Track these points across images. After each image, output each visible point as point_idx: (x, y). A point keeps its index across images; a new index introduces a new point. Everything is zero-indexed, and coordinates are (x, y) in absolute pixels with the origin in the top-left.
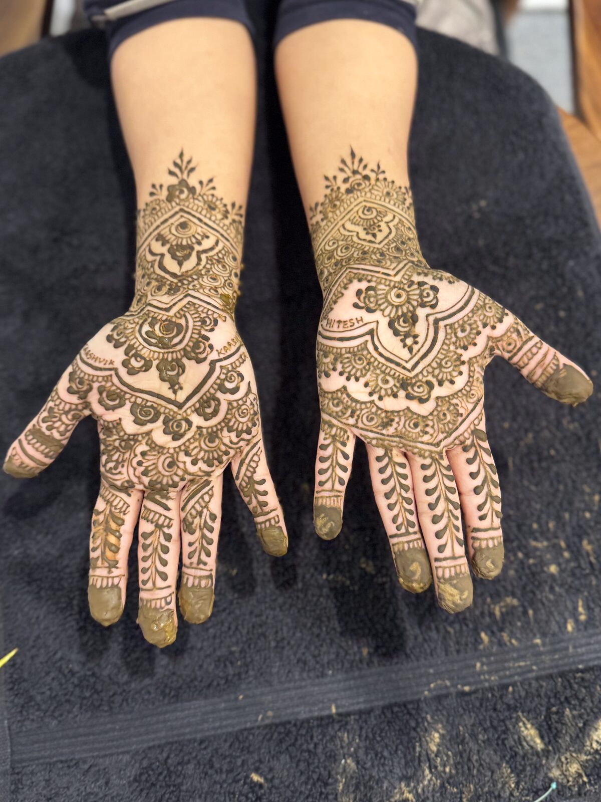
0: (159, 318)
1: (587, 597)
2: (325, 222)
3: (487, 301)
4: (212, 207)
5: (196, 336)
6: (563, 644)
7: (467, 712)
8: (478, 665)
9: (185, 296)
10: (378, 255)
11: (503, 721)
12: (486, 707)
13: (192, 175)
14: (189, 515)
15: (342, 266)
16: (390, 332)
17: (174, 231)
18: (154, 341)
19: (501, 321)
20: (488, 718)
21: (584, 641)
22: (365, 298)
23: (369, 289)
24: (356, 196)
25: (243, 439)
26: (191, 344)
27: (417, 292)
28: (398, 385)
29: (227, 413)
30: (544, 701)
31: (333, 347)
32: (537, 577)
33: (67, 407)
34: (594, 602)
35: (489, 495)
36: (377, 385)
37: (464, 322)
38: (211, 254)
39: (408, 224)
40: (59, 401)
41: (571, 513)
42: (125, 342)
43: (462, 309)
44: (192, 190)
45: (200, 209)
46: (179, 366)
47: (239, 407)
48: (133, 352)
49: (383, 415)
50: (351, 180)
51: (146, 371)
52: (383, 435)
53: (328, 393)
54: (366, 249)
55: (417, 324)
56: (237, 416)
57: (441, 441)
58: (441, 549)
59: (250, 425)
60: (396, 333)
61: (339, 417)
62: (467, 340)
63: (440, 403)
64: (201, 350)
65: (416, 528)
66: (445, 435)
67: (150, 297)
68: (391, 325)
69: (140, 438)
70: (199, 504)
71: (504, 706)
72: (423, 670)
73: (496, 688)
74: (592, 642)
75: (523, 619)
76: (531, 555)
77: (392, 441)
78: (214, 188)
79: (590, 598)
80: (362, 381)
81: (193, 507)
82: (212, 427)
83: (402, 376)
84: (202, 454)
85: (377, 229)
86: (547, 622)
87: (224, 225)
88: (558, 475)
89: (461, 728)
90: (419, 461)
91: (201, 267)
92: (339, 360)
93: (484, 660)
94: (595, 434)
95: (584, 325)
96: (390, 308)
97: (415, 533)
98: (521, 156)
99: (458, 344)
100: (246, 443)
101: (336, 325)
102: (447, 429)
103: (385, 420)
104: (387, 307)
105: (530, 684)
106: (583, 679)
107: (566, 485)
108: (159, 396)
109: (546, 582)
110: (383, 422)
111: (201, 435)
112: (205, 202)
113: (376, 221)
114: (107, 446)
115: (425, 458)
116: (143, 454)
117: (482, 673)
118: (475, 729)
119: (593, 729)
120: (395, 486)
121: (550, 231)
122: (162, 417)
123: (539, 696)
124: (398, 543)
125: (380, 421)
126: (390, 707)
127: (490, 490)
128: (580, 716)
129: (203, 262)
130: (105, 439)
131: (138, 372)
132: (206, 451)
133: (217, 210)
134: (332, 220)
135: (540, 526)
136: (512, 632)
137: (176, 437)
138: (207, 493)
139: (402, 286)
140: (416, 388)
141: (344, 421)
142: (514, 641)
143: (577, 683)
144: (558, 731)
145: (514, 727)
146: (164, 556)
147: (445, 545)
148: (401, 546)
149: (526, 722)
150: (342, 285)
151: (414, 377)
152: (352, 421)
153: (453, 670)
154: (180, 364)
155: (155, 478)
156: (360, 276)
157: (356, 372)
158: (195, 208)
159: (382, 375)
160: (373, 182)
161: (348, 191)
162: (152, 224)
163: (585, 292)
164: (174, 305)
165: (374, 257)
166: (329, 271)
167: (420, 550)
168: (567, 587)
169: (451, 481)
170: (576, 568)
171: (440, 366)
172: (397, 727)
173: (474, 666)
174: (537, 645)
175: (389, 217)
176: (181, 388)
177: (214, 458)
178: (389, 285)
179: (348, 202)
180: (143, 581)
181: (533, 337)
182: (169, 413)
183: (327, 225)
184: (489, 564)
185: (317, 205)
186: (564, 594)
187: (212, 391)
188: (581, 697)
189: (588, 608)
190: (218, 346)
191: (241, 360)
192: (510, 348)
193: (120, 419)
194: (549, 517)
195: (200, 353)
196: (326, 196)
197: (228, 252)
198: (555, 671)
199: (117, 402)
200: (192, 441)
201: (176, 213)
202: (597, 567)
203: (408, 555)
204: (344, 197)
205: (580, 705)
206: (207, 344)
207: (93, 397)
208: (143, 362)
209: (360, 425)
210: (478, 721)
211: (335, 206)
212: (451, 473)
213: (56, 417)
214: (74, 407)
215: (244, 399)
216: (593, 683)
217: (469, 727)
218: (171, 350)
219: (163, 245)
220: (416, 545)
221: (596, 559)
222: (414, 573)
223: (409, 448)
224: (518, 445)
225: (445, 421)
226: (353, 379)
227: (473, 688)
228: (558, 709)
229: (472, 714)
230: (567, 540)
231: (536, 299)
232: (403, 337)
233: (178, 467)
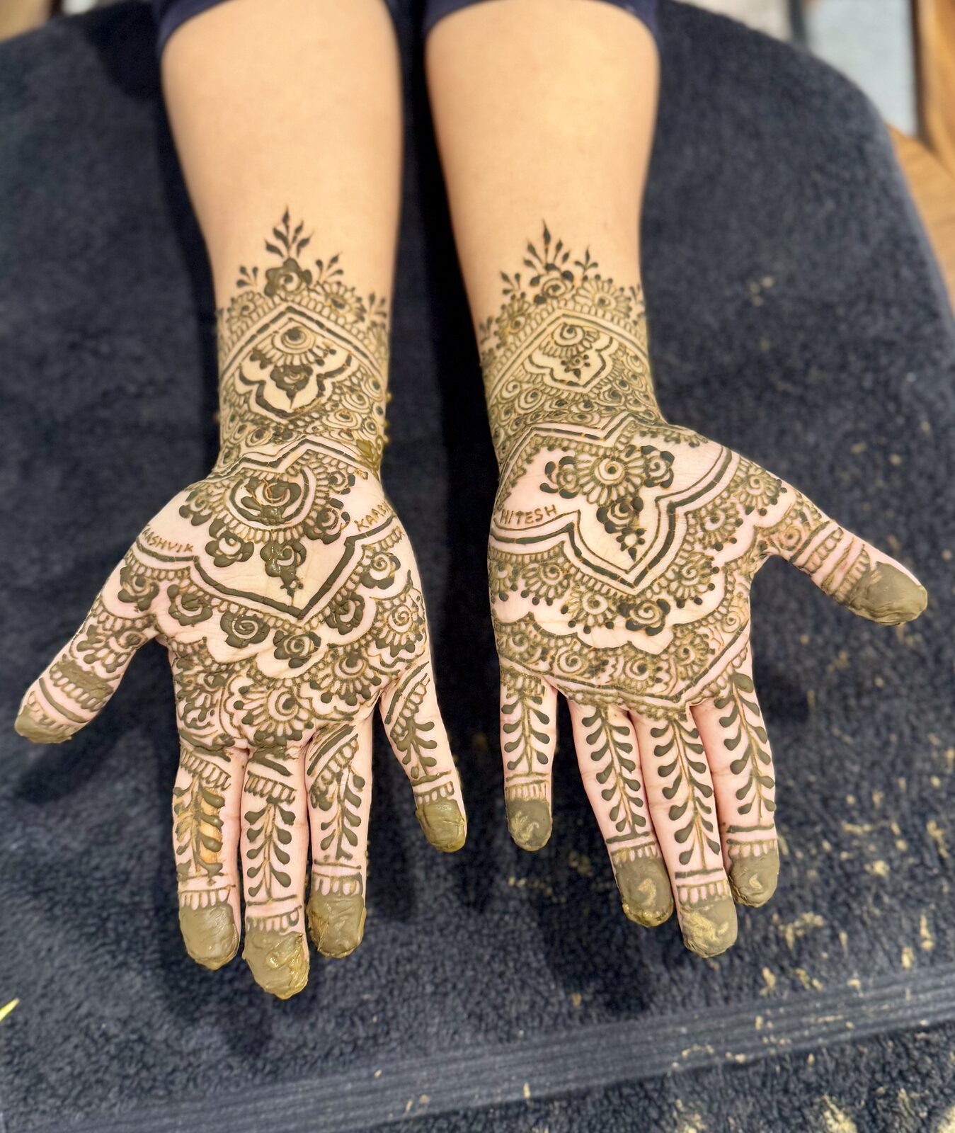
0: (261, 478)
1: (934, 913)
2: (502, 350)
3: (752, 471)
4: (338, 304)
5: (322, 502)
6: (896, 988)
7: (742, 1096)
8: (759, 1020)
9: (302, 443)
10: (581, 406)
11: (799, 1109)
12: (772, 1086)
13: (305, 251)
14: (320, 780)
15: (527, 425)
16: (600, 527)
17: (278, 343)
18: (255, 513)
19: (774, 501)
20: (774, 1104)
21: (929, 982)
22: (558, 476)
23: (564, 461)
24: (550, 309)
25: (401, 660)
26: (314, 515)
27: (641, 463)
28: (614, 608)
29: (376, 620)
30: (866, 1077)
31: (512, 554)
32: (854, 881)
33: (118, 626)
34: (946, 920)
35: (755, 774)
36: (582, 610)
37: (716, 506)
38: (339, 378)
39: (633, 351)
40: (105, 614)
41: (909, 779)
42: (210, 515)
43: (711, 486)
44: (305, 276)
45: (319, 308)
46: (296, 551)
47: (394, 610)
48: (224, 529)
49: (592, 655)
50: (542, 281)
51: (244, 560)
52: (592, 686)
53: (506, 625)
54: (563, 397)
55: (642, 513)
56: (392, 624)
57: (681, 693)
58: (684, 857)
59: (412, 637)
60: (610, 528)
61: (526, 660)
62: (721, 535)
63: (679, 635)
64: (330, 523)
65: (647, 827)
66: (688, 682)
67: (244, 449)
68: (601, 515)
69: (237, 667)
70: (336, 761)
71: (801, 1086)
72: (669, 1030)
73: (787, 1057)
74: (943, 983)
75: (831, 947)
76: (845, 845)
77: (607, 695)
78: (340, 272)
79: (939, 914)
80: (558, 604)
81: (327, 767)
82: (352, 644)
83: (619, 594)
84: (337, 685)
85: (582, 362)
86: (869, 952)
87: (359, 332)
88: (888, 717)
89: (731, 1121)
90: (648, 724)
91: (323, 400)
92: (521, 574)
93: (769, 1012)
94: (948, 654)
95: (931, 478)
96: (598, 489)
97: (646, 834)
98: (830, 205)
99: (706, 541)
100: (405, 665)
101: (515, 519)
102: (690, 674)
103: (594, 663)
104: (593, 489)
105: (843, 1051)
106: (928, 1042)
107: (901, 736)
108: (266, 601)
109: (868, 889)
110: (591, 666)
111: (335, 657)
112: (327, 295)
113: (581, 349)
114: (184, 686)
115: (657, 719)
116: (244, 691)
117: (764, 1033)
118: (754, 1121)
119: (944, 1122)
120: (612, 762)
121: (877, 326)
122: (272, 634)
123: (857, 1069)
124: (619, 851)
125: (587, 664)
126: (618, 1086)
127: (756, 768)
128: (923, 1101)
129: (328, 392)
130: (180, 674)
131: (232, 562)
132: (343, 681)
133: (347, 308)
134: (513, 348)
135: (859, 799)
136: (813, 968)
137: (296, 662)
138: (348, 744)
139: (616, 454)
140: (641, 613)
141: (533, 666)
142: (816, 983)
143: (917, 1049)
144: (887, 1124)
145: (817, 1118)
146: (282, 847)
147: (691, 852)
148: (624, 854)
149: (836, 1111)
150: (525, 457)
151: (638, 596)
152: (543, 666)
153: (719, 1029)
154: (298, 548)
155: (263, 728)
156: (552, 442)
157: (548, 591)
158: (311, 305)
159: (589, 594)
160: (578, 282)
161: (539, 300)
162: (243, 332)
163: (933, 424)
164: (285, 456)
165: (574, 409)
166: (506, 433)
167: (654, 862)
168: (902, 896)
169: (699, 752)
170: (917, 866)
171: (679, 576)
172: (629, 1120)
173: (753, 1023)
174: (854, 989)
175: (603, 341)
176: (300, 586)
177: (356, 691)
178: (596, 454)
179: (538, 318)
180: (251, 890)
181: (828, 523)
182: (282, 626)
183: (504, 355)
184: (754, 882)
185: (490, 321)
186: (898, 908)
187: (351, 586)
188: (924, 1071)
189: (937, 930)
190: (356, 515)
191: (394, 538)
192: (792, 542)
193: (205, 639)
194: (873, 785)
195: (329, 528)
196: (503, 307)
197: (366, 374)
198: (883, 1029)
199: (199, 611)
200: (321, 666)
201: (281, 314)
202: (950, 864)
203: (635, 868)
204: (532, 309)
205: (923, 1083)
206: (339, 513)
207: (160, 606)
208: (238, 546)
209: (556, 671)
210: (758, 1110)
211: (517, 324)
212: (698, 741)
213: (100, 641)
214: (128, 624)
215: (402, 597)
216: (944, 1049)
217: (744, 1118)
218: (282, 526)
219: (262, 366)
220: (648, 854)
221: (949, 851)
222: (645, 896)
223: (633, 705)
224: (824, 671)
225: (688, 662)
226: (543, 602)
227: (751, 1057)
228: (887, 1090)
229: (749, 1098)
230: (902, 821)
231: (853, 436)
232: (620, 534)
233: (300, 706)
